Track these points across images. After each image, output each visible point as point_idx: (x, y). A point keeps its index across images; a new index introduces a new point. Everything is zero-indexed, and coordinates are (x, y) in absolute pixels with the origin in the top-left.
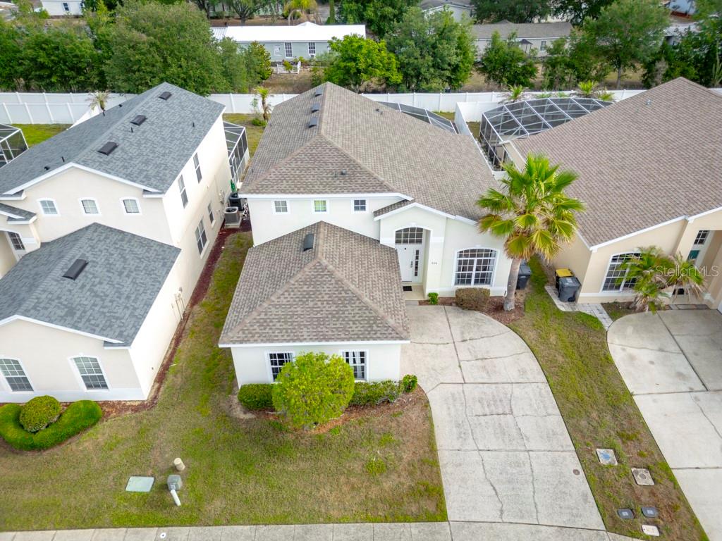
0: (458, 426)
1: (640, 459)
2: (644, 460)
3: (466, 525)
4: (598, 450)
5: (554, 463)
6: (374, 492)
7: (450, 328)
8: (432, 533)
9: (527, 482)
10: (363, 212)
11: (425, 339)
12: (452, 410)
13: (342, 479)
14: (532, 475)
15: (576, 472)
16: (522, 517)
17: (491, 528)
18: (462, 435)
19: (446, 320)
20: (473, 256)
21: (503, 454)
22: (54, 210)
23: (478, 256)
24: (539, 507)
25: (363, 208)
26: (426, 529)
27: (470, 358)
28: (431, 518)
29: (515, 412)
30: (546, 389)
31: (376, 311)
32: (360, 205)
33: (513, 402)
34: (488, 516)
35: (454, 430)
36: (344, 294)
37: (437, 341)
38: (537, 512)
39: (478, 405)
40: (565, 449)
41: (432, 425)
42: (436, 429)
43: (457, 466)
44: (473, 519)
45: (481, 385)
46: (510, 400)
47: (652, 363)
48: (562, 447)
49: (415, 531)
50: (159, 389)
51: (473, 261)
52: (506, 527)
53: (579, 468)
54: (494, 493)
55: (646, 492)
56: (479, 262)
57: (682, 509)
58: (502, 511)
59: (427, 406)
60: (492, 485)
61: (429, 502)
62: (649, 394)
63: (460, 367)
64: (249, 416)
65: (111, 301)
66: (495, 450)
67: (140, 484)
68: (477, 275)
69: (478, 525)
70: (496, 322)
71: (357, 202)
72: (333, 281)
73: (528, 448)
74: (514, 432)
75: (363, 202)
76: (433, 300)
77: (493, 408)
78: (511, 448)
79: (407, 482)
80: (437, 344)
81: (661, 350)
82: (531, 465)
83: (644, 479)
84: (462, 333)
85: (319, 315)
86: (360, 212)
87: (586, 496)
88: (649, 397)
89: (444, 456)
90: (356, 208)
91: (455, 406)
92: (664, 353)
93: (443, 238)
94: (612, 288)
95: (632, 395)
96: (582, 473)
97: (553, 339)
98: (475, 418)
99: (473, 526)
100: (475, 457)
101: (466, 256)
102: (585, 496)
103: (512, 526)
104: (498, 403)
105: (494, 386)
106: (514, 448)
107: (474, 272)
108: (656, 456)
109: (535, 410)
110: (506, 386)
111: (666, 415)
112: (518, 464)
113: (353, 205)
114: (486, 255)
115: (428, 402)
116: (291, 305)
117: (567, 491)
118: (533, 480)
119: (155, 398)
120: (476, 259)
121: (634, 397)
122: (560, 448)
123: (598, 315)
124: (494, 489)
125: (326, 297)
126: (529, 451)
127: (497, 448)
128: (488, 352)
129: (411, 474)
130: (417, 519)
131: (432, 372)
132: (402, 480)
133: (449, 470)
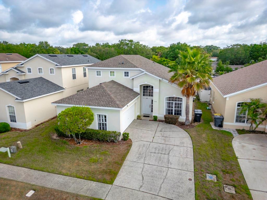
0: (140, 154)
1: (231, 181)
2: (233, 183)
3: (120, 188)
4: (207, 174)
5: (180, 174)
7: (157, 127)
8: (101, 187)
9: (161, 178)
10: (128, 77)
12: (141, 149)
13: (76, 161)
14: (166, 177)
15: (190, 180)
16: (150, 191)
17: (132, 192)
18: (140, 158)
19: (157, 125)
20: (173, 100)
21: (155, 167)
22: (30, 72)
23: (175, 101)
24: (162, 189)
25: (128, 76)
26: (100, 185)
27: (160, 136)
28: (105, 182)
29: (170, 154)
30: (191, 150)
31: (113, 99)
32: (127, 74)
33: (171, 151)
34: (133, 187)
35: (137, 155)
36: (104, 94)
38: (160, 190)
39: (154, 149)
40: (189, 170)
42: (129, 154)
43: (130, 167)
44: (125, 186)
45: (159, 144)
46: (170, 150)
47: (254, 149)
48: (188, 169)
51: (173, 103)
52: (140, 193)
53: (193, 178)
54: (142, 179)
55: (228, 195)
56: (176, 104)
58: (141, 186)
59: (130, 146)
60: (142, 176)
61: (108, 176)
62: (248, 159)
63: (154, 138)
64: (58, 138)
65: (28, 91)
66: (152, 165)
67: (3, 150)
68: (175, 111)
69: (126, 189)
70: (180, 128)
71: (125, 73)
72: (103, 90)
73: (169, 167)
74: (166, 160)
75: (128, 73)
76: (155, 119)
77: (160, 151)
78: (161, 165)
79: (103, 168)
80: (148, 131)
82: (167, 173)
83: (230, 190)
84: (162, 129)
85: (91, 99)
86: (126, 77)
87: (191, 190)
88: (247, 160)
89: (126, 163)
90: (125, 76)
91: (143, 148)
92: (263, 147)
93: (158, 90)
94: (240, 121)
95: (237, 158)
96: (193, 180)
97: (204, 135)
98: (150, 153)
99: (123, 189)
100: (141, 165)
101: (170, 100)
103: (143, 193)
104: (164, 150)
105: (165, 145)
106: (162, 166)
107: (174, 109)
108: (242, 183)
109: (181, 155)
110: (171, 146)
111: (255, 168)
112: (161, 171)
113: (124, 74)
114: (178, 101)
115: (132, 145)
117: (181, 186)
118: (165, 178)
119: (31, 130)
120: (174, 102)
121: (238, 159)
122: (187, 170)
123: (232, 132)
124: (143, 178)
125: (97, 94)
126: (168, 168)
127: (153, 164)
128: (170, 135)
129: (107, 165)
130: (98, 181)
131: (140, 137)
132: (102, 166)
133: (125, 167)
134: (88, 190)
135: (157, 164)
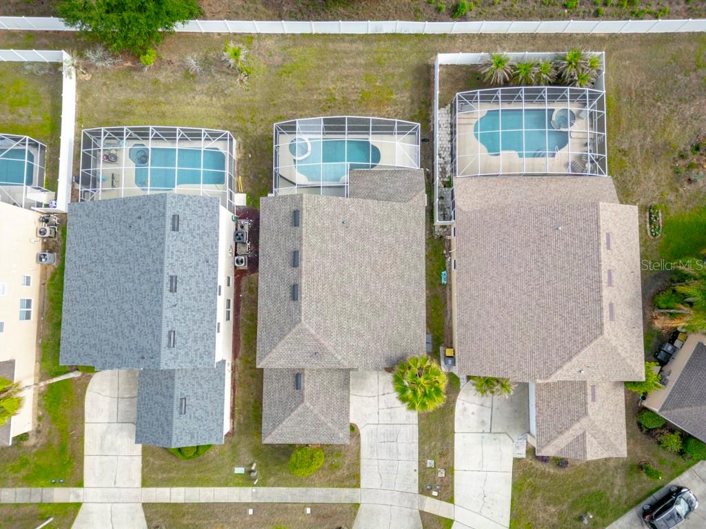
0: (371, 447)
2: (445, 466)
3: (367, 490)
4: (428, 460)
5: (408, 466)
6: (333, 477)
7: (378, 385)
8: (354, 493)
9: (394, 474)
11: (364, 393)
12: (370, 439)
14: (397, 471)
15: (415, 470)
16: (389, 487)
17: (376, 491)
18: (372, 452)
19: (377, 378)
21: (388, 461)
24: (396, 484)
26: (352, 491)
27: (384, 407)
28: (355, 487)
29: (398, 441)
30: (416, 428)
34: (376, 487)
35: (370, 449)
37: (370, 394)
38: (395, 486)
39: (382, 436)
40: (414, 460)
41: (360, 447)
42: (361, 449)
43: (368, 466)
44: (370, 487)
45: (386, 425)
46: (398, 434)
47: (473, 413)
49: (347, 492)
50: (233, 422)
52: (382, 491)
53: (417, 469)
54: (380, 478)
55: (440, 479)
57: (451, 486)
58: (381, 485)
59: (359, 437)
61: (354, 480)
63: (378, 413)
65: (206, 420)
67: (239, 470)
72: (313, 415)
73: (399, 459)
74: (395, 450)
77: (389, 438)
78: (392, 459)
79: (346, 473)
80: (369, 397)
81: (482, 405)
82: (398, 467)
83: (441, 474)
84: (384, 388)
88: (463, 434)
89: (363, 462)
91: (372, 437)
92: (483, 407)
95: (454, 432)
96: (417, 471)
98: (380, 444)
99: (370, 490)
100: (376, 462)
102: (415, 480)
103: (384, 490)
104: (392, 435)
108: (451, 464)
109: (408, 440)
110: (398, 426)
111: (465, 444)
112: (393, 466)
115: (360, 435)
116: (293, 427)
117: (409, 478)
118: (397, 473)
119: (233, 429)
121: (455, 434)
122: (412, 459)
124: (381, 476)
127: (386, 459)
128: (394, 403)
129: (348, 469)
130: (349, 487)
131: (364, 417)
132: (345, 472)
133: (364, 467)
134: (346, 497)
135: (389, 458)
